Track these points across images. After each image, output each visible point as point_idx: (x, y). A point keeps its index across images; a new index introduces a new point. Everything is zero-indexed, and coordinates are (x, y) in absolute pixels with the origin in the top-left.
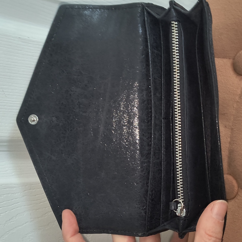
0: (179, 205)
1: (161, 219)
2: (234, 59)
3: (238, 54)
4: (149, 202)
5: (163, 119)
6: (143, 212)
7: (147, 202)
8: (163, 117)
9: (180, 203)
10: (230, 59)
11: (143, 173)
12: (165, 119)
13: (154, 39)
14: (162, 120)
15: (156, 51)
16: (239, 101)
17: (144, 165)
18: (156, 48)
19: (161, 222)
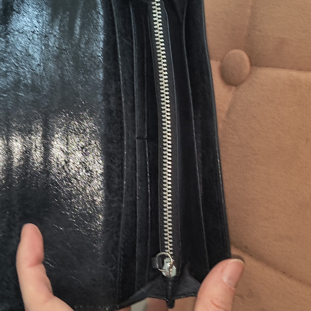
0: (165, 261)
1: (136, 284)
2: (222, 61)
3: (227, 55)
4: (120, 260)
5: (137, 138)
6: (111, 274)
7: (116, 259)
8: (136, 136)
9: (168, 257)
10: (216, 60)
11: (112, 217)
12: (140, 138)
13: (122, 22)
14: (135, 141)
15: (125, 41)
16: (226, 120)
17: (113, 206)
18: (125, 36)
19: (136, 288)
